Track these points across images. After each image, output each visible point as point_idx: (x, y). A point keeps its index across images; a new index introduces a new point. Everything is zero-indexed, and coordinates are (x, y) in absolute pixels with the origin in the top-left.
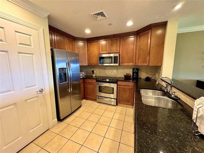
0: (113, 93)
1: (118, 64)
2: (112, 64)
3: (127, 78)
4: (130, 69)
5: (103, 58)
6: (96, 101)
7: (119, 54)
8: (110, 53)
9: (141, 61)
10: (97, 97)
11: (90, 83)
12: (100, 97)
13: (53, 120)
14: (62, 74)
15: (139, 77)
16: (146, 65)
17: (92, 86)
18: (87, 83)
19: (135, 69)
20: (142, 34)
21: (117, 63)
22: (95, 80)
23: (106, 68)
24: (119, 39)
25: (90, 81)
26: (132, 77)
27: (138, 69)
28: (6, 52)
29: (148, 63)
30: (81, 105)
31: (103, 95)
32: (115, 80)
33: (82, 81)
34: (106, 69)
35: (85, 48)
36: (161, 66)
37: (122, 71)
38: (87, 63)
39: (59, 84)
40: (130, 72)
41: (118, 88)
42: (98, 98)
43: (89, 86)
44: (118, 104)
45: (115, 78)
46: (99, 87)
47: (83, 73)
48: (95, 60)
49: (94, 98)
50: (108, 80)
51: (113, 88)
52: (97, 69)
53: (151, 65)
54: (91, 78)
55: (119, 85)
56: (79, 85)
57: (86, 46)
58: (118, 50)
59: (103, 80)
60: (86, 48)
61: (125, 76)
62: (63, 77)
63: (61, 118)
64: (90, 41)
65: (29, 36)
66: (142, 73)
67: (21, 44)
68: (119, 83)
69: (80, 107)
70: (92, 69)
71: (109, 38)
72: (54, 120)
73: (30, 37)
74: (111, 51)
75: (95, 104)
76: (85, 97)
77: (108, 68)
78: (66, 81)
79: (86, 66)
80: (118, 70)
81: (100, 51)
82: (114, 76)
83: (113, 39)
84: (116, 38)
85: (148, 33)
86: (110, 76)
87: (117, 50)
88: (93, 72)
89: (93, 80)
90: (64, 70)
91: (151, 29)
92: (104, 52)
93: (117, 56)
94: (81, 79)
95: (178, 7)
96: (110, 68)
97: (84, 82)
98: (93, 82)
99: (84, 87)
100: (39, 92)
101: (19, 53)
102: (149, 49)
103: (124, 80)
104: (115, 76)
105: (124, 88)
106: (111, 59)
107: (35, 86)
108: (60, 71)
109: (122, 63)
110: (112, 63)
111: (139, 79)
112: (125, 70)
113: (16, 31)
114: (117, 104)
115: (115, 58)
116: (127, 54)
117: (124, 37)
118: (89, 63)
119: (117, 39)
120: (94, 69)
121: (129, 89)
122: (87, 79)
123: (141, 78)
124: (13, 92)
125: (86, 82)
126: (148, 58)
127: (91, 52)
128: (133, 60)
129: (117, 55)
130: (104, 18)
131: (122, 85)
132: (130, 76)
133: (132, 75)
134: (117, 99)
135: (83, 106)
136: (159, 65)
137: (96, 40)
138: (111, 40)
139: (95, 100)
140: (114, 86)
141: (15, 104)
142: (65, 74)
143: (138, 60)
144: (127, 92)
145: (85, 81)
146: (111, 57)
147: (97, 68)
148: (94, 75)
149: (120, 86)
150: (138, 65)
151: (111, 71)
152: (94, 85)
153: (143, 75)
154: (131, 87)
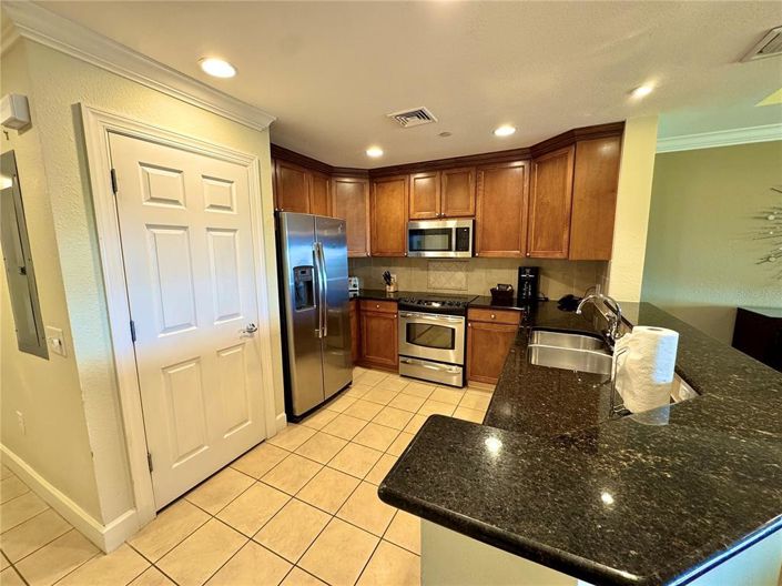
0: (453, 348)
1: (468, 254)
2: (452, 254)
3: (500, 298)
4: (511, 268)
5: (422, 232)
6: (398, 373)
7: (474, 222)
8: (445, 217)
9: (544, 245)
10: (401, 359)
11: (378, 315)
12: (409, 360)
13: (277, 415)
14: (302, 284)
15: (541, 296)
16: (558, 256)
17: (384, 322)
18: (369, 314)
19: (528, 271)
20: (548, 156)
21: (467, 250)
22: (395, 305)
23: (431, 265)
24: (473, 173)
25: (378, 306)
26: (515, 296)
27: (536, 271)
28: (185, 228)
29: (565, 251)
30: (350, 383)
31: (420, 351)
32: (458, 305)
33: (352, 308)
34: (430, 267)
35: (364, 201)
36: (607, 261)
37: (484, 274)
38: (368, 249)
39: (294, 314)
40: (510, 278)
41: (470, 331)
42: (405, 362)
43: (374, 323)
44: (469, 382)
45: (459, 297)
46: (408, 325)
47: (355, 281)
48: (394, 241)
49: (389, 362)
50: (436, 305)
51: (453, 330)
52: (400, 269)
53: (574, 256)
54: (381, 296)
55: (471, 321)
56: (346, 318)
57: (368, 194)
58: (472, 207)
59: (420, 304)
60: (368, 201)
61: (493, 291)
62: (303, 293)
63: (298, 413)
64: (379, 177)
65: (229, 185)
66: (551, 281)
67: (212, 206)
68: (472, 313)
69: (347, 387)
70: (384, 270)
71: (441, 170)
72: (278, 417)
73: (230, 188)
74: (447, 209)
75: (395, 381)
76: (361, 360)
77: (437, 264)
78: (310, 303)
79: (364, 258)
80: (472, 270)
81: (412, 210)
82: (456, 292)
83: (455, 171)
84: (465, 169)
85: (566, 155)
86: (446, 292)
87: (468, 208)
88: (388, 277)
89: (388, 303)
90: (307, 271)
91: (575, 143)
92: (424, 214)
93: (468, 229)
94: (351, 299)
95: (644, 91)
96: (445, 264)
97: (358, 309)
98: (388, 311)
99: (360, 328)
100: (247, 333)
101: (208, 229)
102: (568, 207)
103: (489, 304)
104: (461, 293)
105: (489, 331)
106: (447, 236)
107: (237, 315)
108: (296, 275)
109: (485, 248)
110: (450, 250)
111: (540, 303)
112: (494, 271)
113: (204, 177)
114: (465, 384)
115: (461, 232)
116: (501, 220)
117: (491, 167)
118: (375, 250)
119: (468, 173)
120: (392, 268)
121: (505, 334)
122: (369, 302)
123: (547, 300)
124: (194, 328)
125: (366, 311)
126: (566, 236)
127: (383, 214)
128: (518, 241)
129: (468, 223)
130: (427, 121)
131: (482, 319)
132: (512, 291)
133: (516, 288)
134: (464, 367)
135: (358, 386)
136: (601, 257)
137: (400, 174)
138: (448, 175)
139: (394, 369)
140: (456, 323)
141: (197, 359)
142: (309, 284)
143: (536, 239)
144: (498, 343)
145: (362, 308)
146: (447, 231)
147: (401, 266)
148: (392, 289)
149: (474, 324)
150: (535, 255)
152: (393, 320)
153: (554, 290)
154: (510, 329)
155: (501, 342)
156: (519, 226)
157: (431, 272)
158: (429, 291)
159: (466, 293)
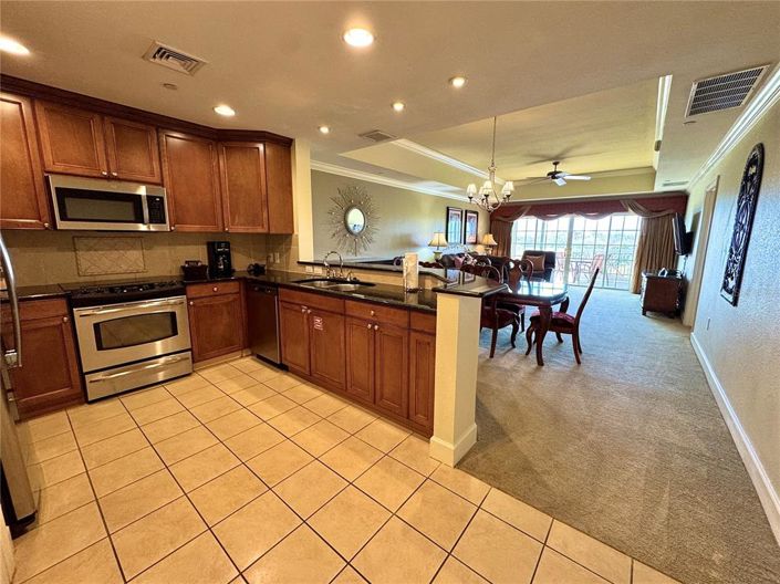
1: (166, 227)
2: (142, 227)
9: (243, 221)
19: (223, 245)
21: (164, 222)
23: (80, 243)
27: (229, 245)
37: (167, 251)
58: (157, 173)
61: (181, 269)
80: (150, 248)
87: (154, 174)
106: (134, 205)
112: (179, 248)
121: (227, 304)
128: (214, 216)
132: (203, 266)
134: (192, 350)
143: (232, 216)
151: (115, 255)
154: (231, 298)
155: (225, 313)
156: (213, 203)
157: (80, 253)
158: (82, 279)
159: (145, 275)
